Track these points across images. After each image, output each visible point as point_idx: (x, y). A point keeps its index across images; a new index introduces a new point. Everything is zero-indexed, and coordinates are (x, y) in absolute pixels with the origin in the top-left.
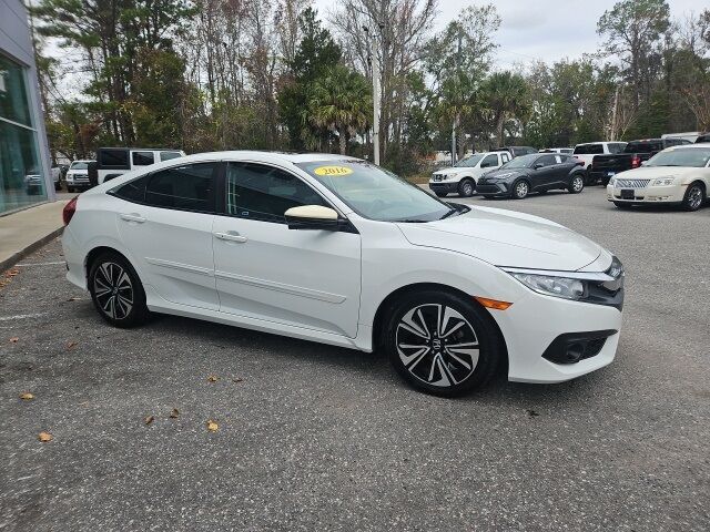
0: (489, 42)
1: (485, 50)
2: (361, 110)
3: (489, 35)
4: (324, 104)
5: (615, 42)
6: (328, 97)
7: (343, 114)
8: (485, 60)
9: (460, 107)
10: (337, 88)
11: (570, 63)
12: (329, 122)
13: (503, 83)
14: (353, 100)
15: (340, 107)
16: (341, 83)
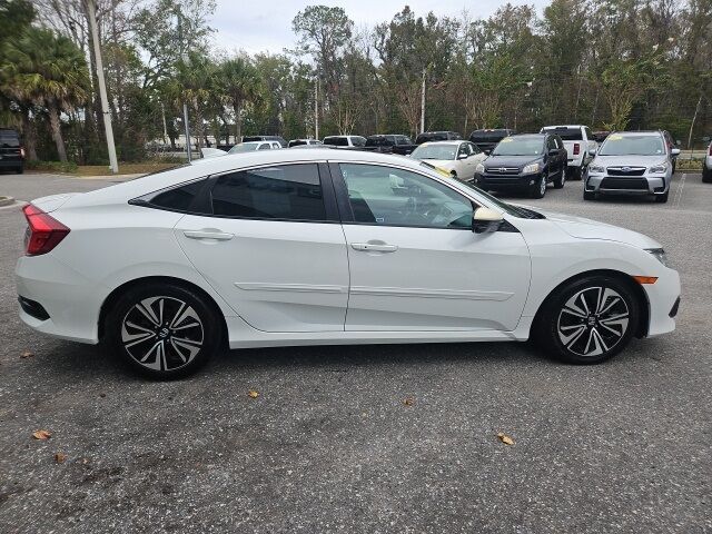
0: (205, 26)
1: (203, 32)
2: (78, 84)
3: (205, 18)
4: (23, 71)
5: (308, 43)
6: (30, 64)
7: (54, 86)
8: (203, 43)
9: (195, 90)
10: (42, 53)
11: (271, 55)
12: (35, 94)
13: (238, 71)
14: (66, 69)
15: (48, 76)
16: (46, 49)
